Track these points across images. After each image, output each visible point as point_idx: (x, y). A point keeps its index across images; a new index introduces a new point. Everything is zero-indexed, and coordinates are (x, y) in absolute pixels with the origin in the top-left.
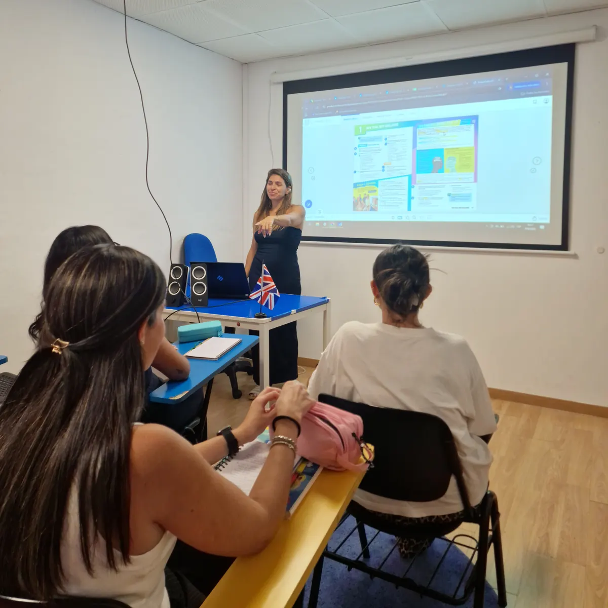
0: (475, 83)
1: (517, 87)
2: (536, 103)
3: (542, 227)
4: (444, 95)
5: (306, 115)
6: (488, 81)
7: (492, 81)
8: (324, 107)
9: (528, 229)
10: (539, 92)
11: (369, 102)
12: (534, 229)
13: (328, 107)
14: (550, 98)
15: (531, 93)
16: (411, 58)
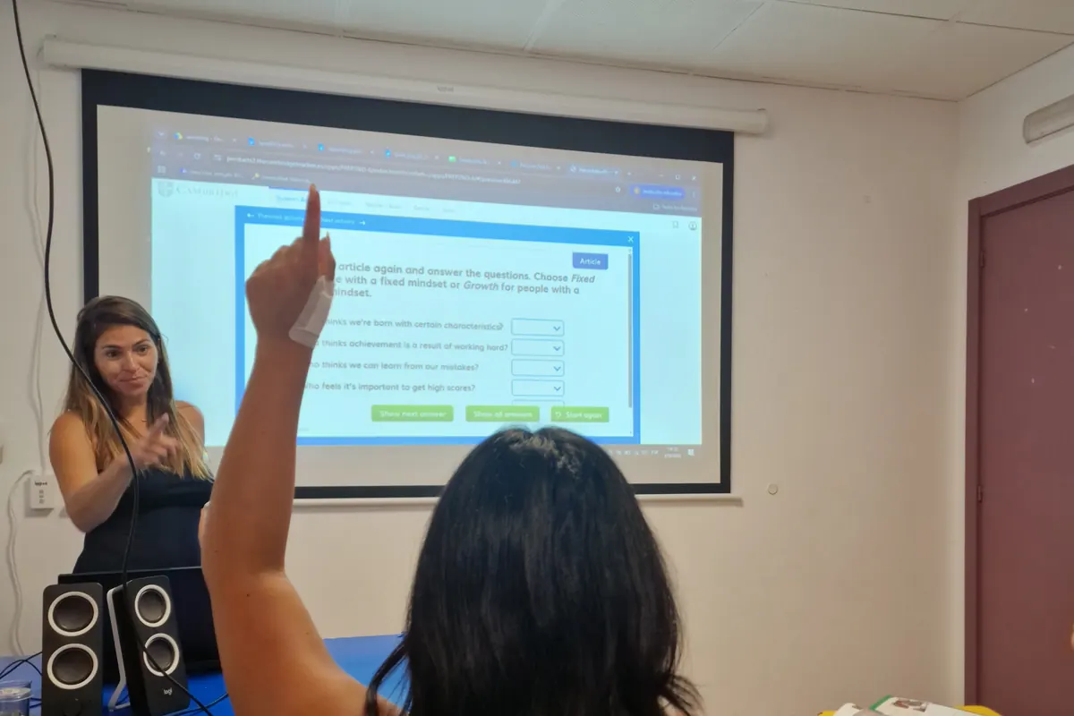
0: (573, 169)
1: (645, 192)
2: (677, 227)
3: (691, 452)
4: (514, 182)
5: (161, 169)
6: (597, 172)
7: (605, 172)
8: (218, 157)
9: (670, 456)
10: (683, 208)
11: (342, 167)
12: (679, 456)
13: (229, 159)
14: (698, 221)
15: (669, 207)
16: (452, 90)
